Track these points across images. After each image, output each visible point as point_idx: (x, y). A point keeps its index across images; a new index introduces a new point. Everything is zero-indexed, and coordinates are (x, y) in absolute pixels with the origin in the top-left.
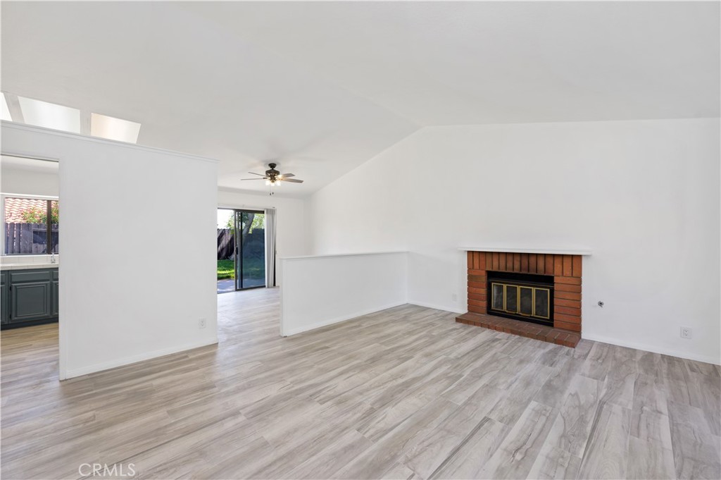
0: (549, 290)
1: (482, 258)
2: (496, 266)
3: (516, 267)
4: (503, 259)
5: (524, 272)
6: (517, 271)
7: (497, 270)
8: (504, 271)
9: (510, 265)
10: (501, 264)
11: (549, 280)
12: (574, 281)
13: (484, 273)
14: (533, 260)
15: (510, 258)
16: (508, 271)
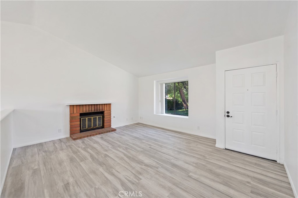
0: (102, 116)
1: (78, 108)
2: (85, 110)
3: (93, 110)
4: (87, 107)
5: (96, 111)
6: (93, 111)
7: (85, 112)
8: (88, 112)
9: (90, 109)
10: (87, 109)
11: (102, 113)
12: (109, 112)
13: (79, 114)
14: (98, 106)
15: (90, 107)
16: (90, 112)
